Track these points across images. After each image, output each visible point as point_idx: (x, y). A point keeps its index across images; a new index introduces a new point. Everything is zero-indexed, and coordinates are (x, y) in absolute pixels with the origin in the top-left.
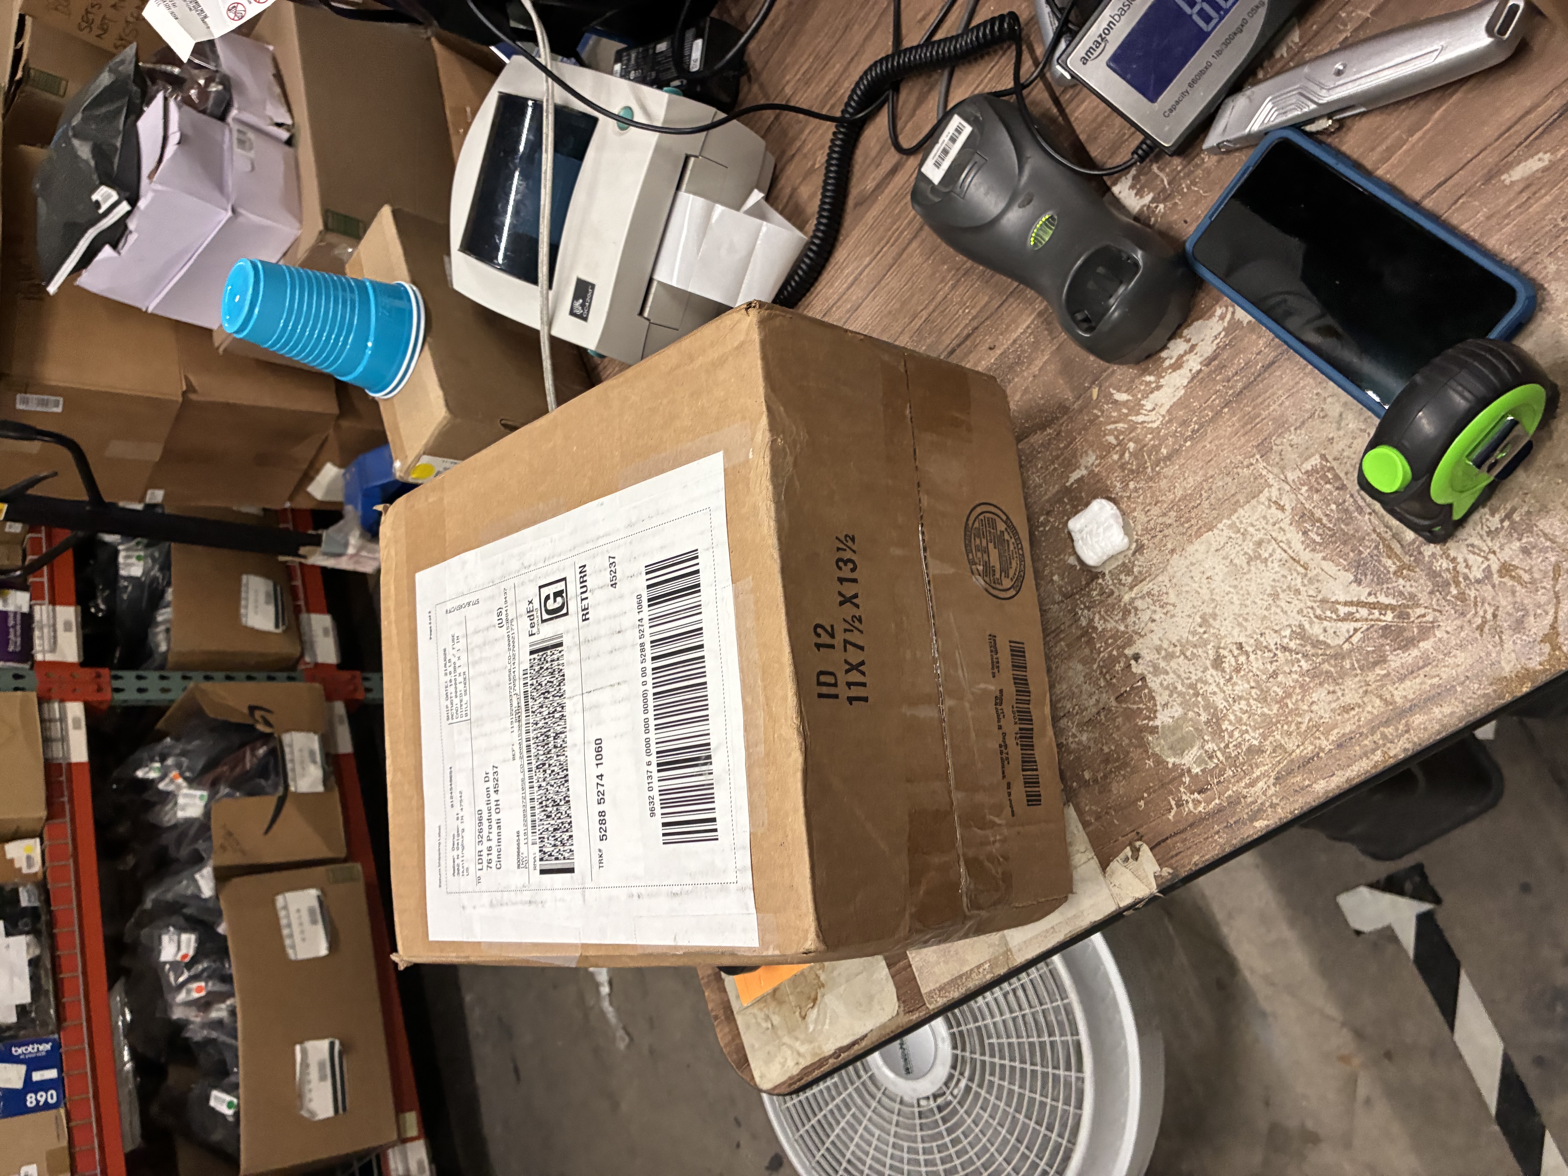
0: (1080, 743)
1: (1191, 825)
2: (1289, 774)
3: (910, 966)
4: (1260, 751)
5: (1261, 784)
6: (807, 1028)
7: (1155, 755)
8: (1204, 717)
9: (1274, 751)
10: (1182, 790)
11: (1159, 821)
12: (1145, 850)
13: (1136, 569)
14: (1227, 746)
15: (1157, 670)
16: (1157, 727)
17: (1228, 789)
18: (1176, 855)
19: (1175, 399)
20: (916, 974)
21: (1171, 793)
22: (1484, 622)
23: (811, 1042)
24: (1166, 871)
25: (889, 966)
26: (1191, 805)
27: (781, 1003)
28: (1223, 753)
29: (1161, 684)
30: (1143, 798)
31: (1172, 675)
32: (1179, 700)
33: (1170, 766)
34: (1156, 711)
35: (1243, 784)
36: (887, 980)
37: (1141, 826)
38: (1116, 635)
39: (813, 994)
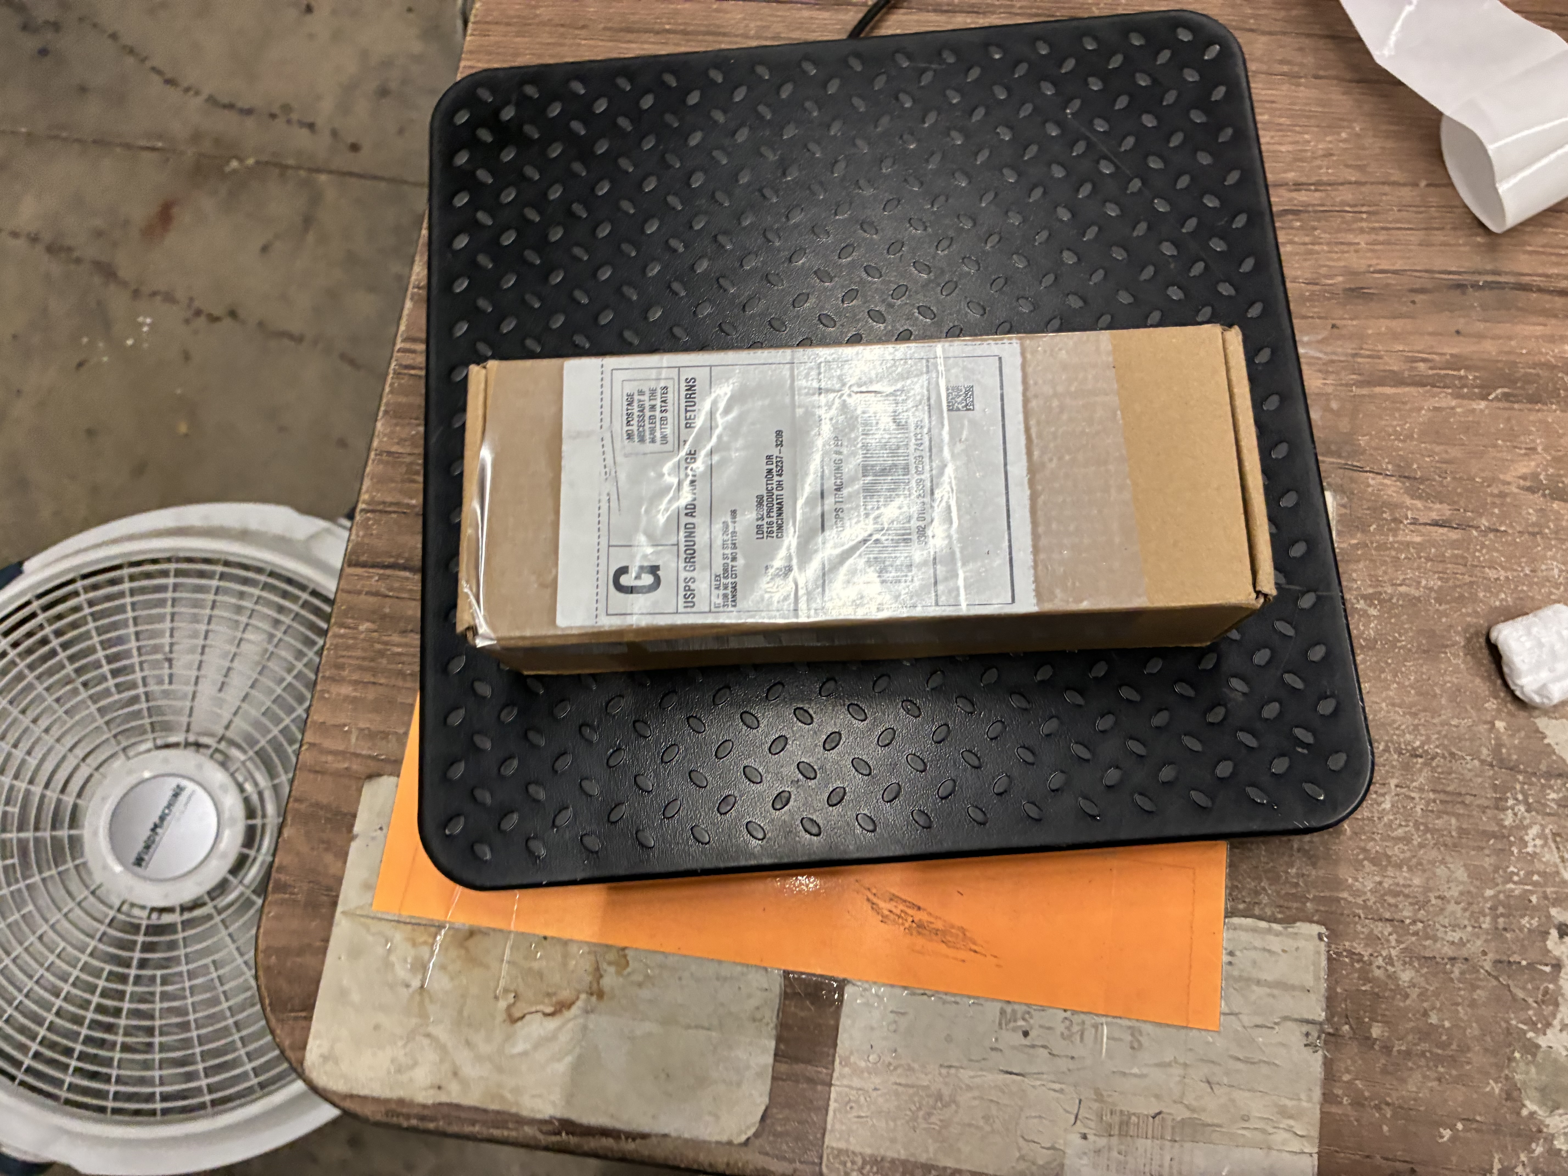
0: (1393, 977)
3: (830, 1085)
6: (509, 1038)
7: (1510, 1081)
16: (1538, 1047)
20: (833, 1105)
21: (1503, 1150)
23: (500, 1070)
25: (778, 1056)
27: (472, 961)
30: (1452, 1127)
33: (1524, 1112)
36: (759, 1075)
39: (565, 994)
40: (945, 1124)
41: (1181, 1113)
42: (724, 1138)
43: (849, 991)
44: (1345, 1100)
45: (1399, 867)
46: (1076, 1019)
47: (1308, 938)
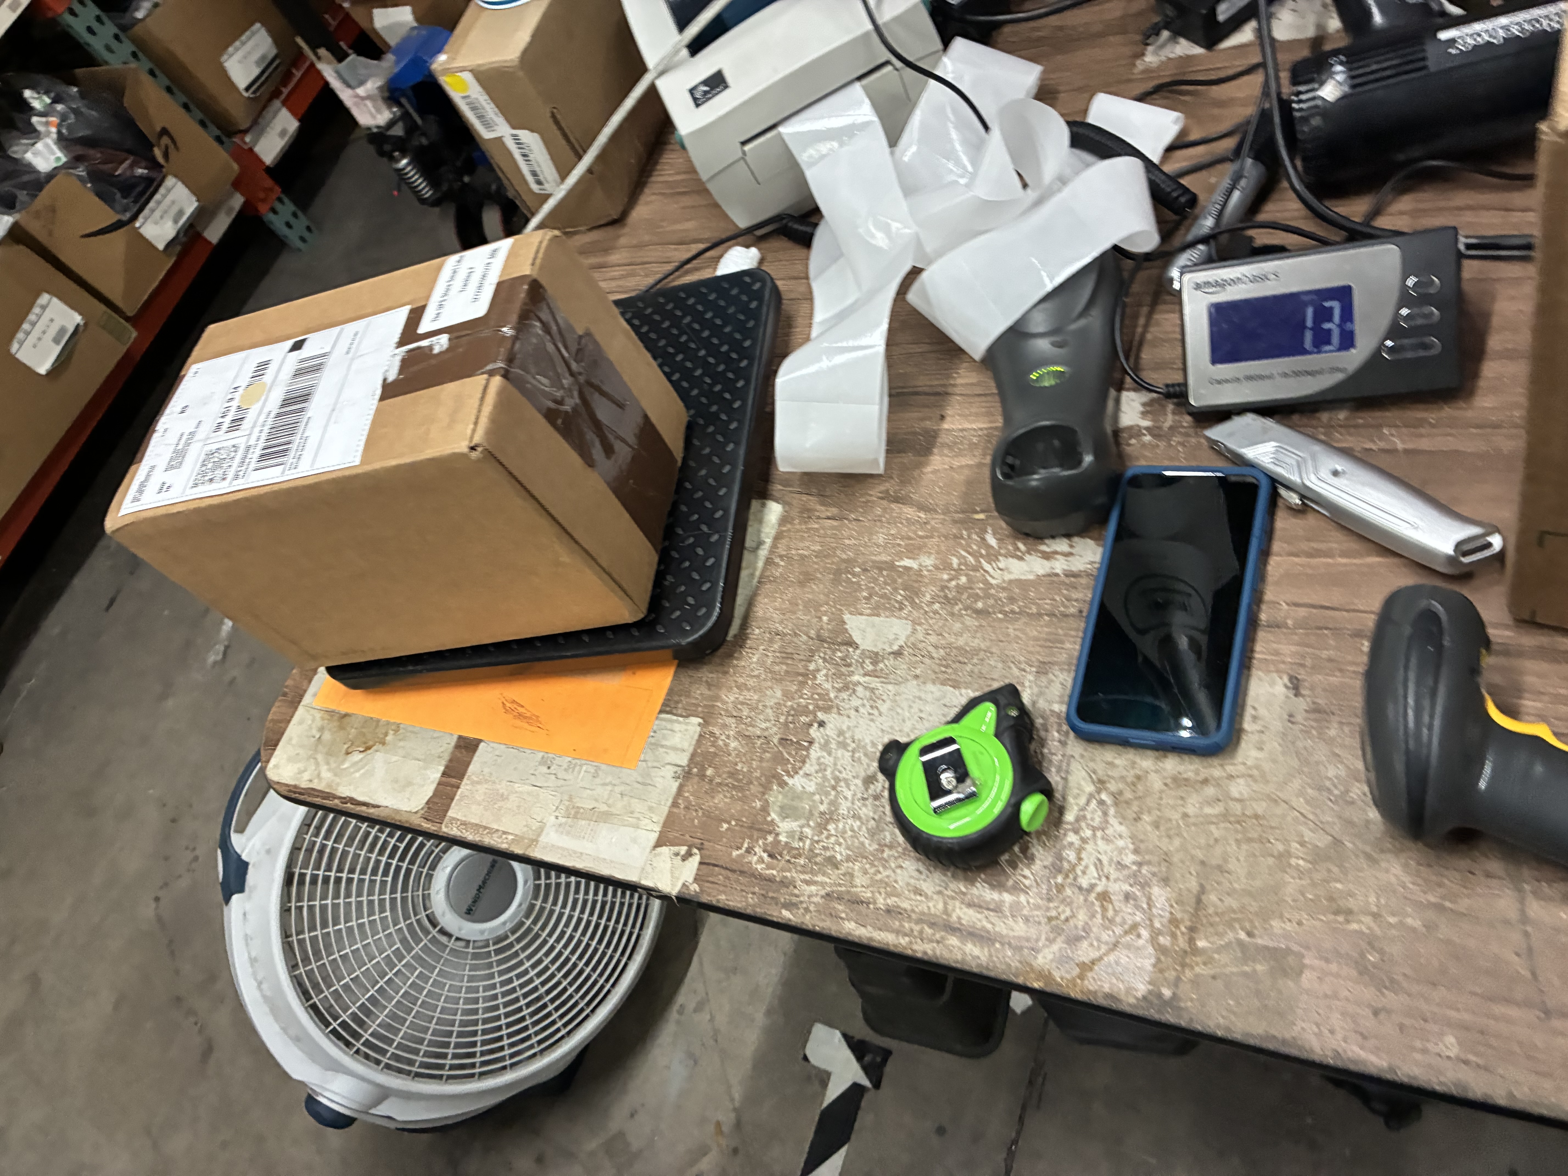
0: (726, 745)
1: (742, 872)
2: (838, 898)
3: (458, 787)
4: (836, 865)
5: (813, 888)
6: (343, 762)
7: (767, 801)
8: (822, 808)
9: (844, 875)
10: (760, 842)
11: (724, 849)
12: (696, 859)
13: (881, 665)
14: (817, 842)
15: (825, 746)
16: (786, 784)
17: (790, 871)
18: (713, 883)
19: (1023, 577)
20: (457, 797)
21: (751, 837)
22: (1057, 918)
23: (336, 775)
24: (695, 888)
25: (444, 774)
26: (755, 858)
27: (342, 728)
28: (812, 844)
29: (819, 758)
30: (729, 823)
31: (832, 759)
32: (820, 780)
33: (769, 819)
34: (797, 773)
35: (802, 877)
36: (433, 782)
37: (709, 841)
38: (824, 696)
39: (371, 743)
40: (500, 808)
41: (604, 808)
42: (408, 809)
43: (482, 745)
44: (682, 806)
45: (749, 690)
46: (574, 762)
47: (693, 725)
